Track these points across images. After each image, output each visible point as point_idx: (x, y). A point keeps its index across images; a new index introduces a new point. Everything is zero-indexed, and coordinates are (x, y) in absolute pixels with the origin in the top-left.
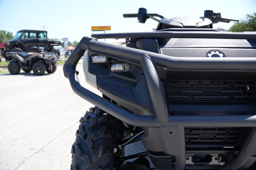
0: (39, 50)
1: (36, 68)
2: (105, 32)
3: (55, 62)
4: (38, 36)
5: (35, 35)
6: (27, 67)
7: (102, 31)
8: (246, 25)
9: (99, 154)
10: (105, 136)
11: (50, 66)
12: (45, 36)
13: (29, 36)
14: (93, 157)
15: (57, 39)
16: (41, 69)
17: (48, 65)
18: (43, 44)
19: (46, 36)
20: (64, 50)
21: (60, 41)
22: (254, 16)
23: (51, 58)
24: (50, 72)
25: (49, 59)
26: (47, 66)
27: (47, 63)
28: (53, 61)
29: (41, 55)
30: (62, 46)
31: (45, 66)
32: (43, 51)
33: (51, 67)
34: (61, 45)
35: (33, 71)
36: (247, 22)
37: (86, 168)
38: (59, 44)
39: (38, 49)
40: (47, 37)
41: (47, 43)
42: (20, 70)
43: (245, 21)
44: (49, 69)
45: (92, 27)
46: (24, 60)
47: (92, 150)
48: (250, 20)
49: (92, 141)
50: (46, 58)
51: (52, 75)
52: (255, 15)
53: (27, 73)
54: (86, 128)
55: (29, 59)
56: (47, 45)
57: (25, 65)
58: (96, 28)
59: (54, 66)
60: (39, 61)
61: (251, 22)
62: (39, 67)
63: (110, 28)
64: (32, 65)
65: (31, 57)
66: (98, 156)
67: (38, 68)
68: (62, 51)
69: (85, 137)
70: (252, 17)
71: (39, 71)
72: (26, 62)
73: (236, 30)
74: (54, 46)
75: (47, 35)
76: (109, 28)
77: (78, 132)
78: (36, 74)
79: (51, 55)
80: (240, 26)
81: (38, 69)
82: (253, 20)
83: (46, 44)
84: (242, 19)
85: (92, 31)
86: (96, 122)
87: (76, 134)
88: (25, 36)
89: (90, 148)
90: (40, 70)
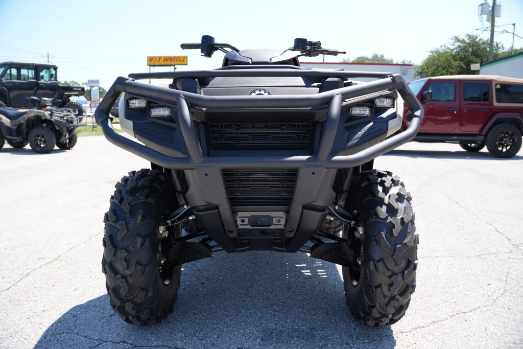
0: (42, 104)
1: (37, 138)
2: (175, 68)
3: (74, 127)
4: (37, 76)
5: (31, 73)
6: (19, 136)
7: (170, 66)
8: (452, 57)
9: (138, 219)
10: (147, 200)
11: (64, 134)
12: (51, 76)
13: (19, 76)
14: (130, 223)
15: (76, 83)
16: (46, 140)
17: (60, 132)
18: (48, 91)
19: (54, 76)
20: (90, 105)
21: (81, 85)
22: (466, 39)
23: (65, 118)
24: (64, 147)
25: (61, 120)
26: (59, 135)
27: (57, 128)
28: (71, 125)
29: (47, 113)
30: (86, 98)
31: (54, 136)
32: (49, 105)
33: (65, 136)
34: (85, 94)
35: (31, 146)
36: (455, 51)
37: (122, 236)
38: (82, 92)
39: (40, 102)
40: (56, 78)
41: (56, 91)
42: (4, 143)
43: (450, 49)
44: (62, 140)
45: (148, 57)
46: (11, 122)
47: (130, 215)
48: (459, 47)
49: (129, 205)
50: (56, 118)
51: (67, 153)
52: (468, 37)
53: (18, 148)
54: (124, 193)
55: (22, 122)
56: (57, 94)
57: (14, 132)
58: (158, 59)
59: (72, 134)
60: (42, 125)
61: (461, 50)
62: (43, 137)
63: (185, 59)
64: (28, 133)
65: (26, 117)
66: (136, 222)
67: (40, 138)
68: (88, 107)
69: (121, 201)
70: (463, 41)
71: (42, 146)
72: (15, 127)
73: (434, 65)
74: (70, 96)
75: (56, 74)
76: (183, 61)
77: (112, 197)
78: (37, 150)
79: (66, 113)
80: (440, 59)
81: (41, 141)
82: (464, 47)
83: (54, 92)
84: (445, 46)
85: (149, 66)
86: (135, 183)
87: (110, 200)
88: (10, 74)
89: (127, 213)
90: (45, 142)
